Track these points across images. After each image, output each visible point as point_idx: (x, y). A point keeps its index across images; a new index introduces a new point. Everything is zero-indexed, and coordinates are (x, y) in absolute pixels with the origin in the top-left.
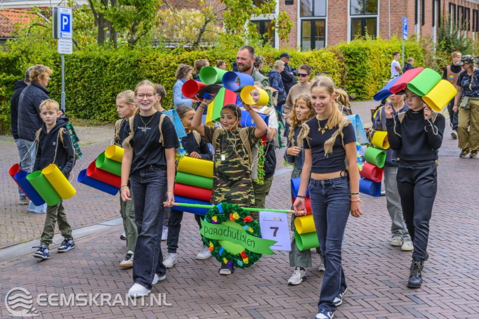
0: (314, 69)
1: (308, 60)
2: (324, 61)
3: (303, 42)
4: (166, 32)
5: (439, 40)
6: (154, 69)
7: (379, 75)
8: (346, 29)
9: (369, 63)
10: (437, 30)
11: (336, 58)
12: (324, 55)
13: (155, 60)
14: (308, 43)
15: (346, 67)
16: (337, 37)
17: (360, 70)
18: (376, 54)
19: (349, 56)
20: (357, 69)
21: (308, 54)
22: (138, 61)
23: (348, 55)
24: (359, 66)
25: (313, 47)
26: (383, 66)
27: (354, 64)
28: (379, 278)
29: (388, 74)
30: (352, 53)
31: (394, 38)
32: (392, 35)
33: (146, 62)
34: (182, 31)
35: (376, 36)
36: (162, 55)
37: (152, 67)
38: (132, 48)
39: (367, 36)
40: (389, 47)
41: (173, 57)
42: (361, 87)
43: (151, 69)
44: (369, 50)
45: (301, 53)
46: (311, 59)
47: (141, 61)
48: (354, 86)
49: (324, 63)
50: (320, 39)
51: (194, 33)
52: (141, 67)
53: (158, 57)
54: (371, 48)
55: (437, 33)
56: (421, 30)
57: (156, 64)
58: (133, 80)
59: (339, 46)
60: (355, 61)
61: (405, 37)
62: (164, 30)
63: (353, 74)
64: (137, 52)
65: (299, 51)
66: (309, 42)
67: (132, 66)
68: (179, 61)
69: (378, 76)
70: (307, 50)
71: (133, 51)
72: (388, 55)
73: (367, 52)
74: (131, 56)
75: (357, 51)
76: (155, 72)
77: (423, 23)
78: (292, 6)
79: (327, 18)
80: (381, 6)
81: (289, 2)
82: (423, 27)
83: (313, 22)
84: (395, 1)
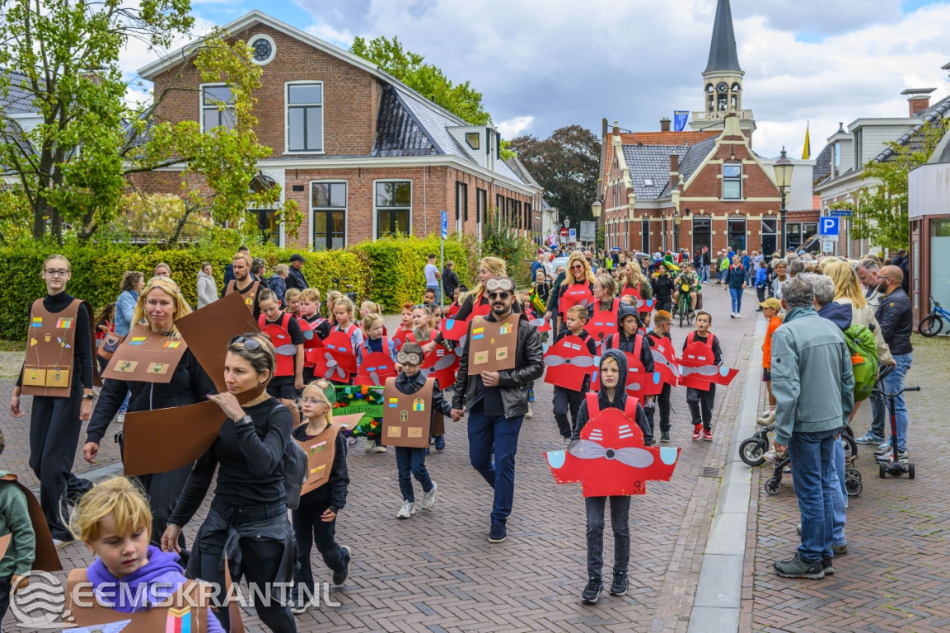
3: (317, 239)
4: (131, 224)
5: (485, 240)
6: (114, 273)
7: (413, 282)
8: (371, 224)
9: (400, 267)
10: (483, 227)
11: (359, 260)
12: (344, 256)
13: (115, 261)
14: (322, 240)
15: (371, 271)
16: (360, 233)
17: (389, 275)
18: (409, 257)
19: (375, 258)
20: (385, 275)
21: (323, 255)
22: (91, 262)
23: (373, 257)
24: (388, 271)
25: (329, 246)
26: (418, 270)
27: (381, 268)
28: (416, 550)
30: (379, 254)
31: (431, 236)
32: (428, 232)
33: (103, 264)
34: (154, 222)
35: (408, 233)
36: (126, 255)
37: (111, 270)
38: (84, 245)
39: (398, 233)
40: (426, 248)
41: (141, 258)
42: (390, 297)
43: (109, 273)
44: (400, 250)
45: (314, 255)
46: (327, 261)
47: (95, 262)
48: (381, 296)
49: (343, 266)
50: (338, 236)
51: (171, 225)
52: (96, 271)
53: (119, 257)
54: (402, 248)
55: (483, 230)
56: (463, 226)
57: (118, 266)
58: (84, 287)
59: (362, 245)
60: (383, 264)
61: (445, 236)
62: (129, 221)
63: (381, 281)
64: (90, 250)
65: (311, 251)
66: (324, 239)
67: (82, 268)
68: (150, 262)
69: (411, 283)
70: (322, 250)
71: (85, 249)
72: (423, 257)
73: (398, 253)
74: (81, 256)
75: (385, 251)
76: (116, 277)
77: (466, 218)
78: (302, 193)
79: (346, 210)
80: (414, 196)
81: (299, 188)
82: (466, 223)
83: (329, 214)
84: (432, 191)
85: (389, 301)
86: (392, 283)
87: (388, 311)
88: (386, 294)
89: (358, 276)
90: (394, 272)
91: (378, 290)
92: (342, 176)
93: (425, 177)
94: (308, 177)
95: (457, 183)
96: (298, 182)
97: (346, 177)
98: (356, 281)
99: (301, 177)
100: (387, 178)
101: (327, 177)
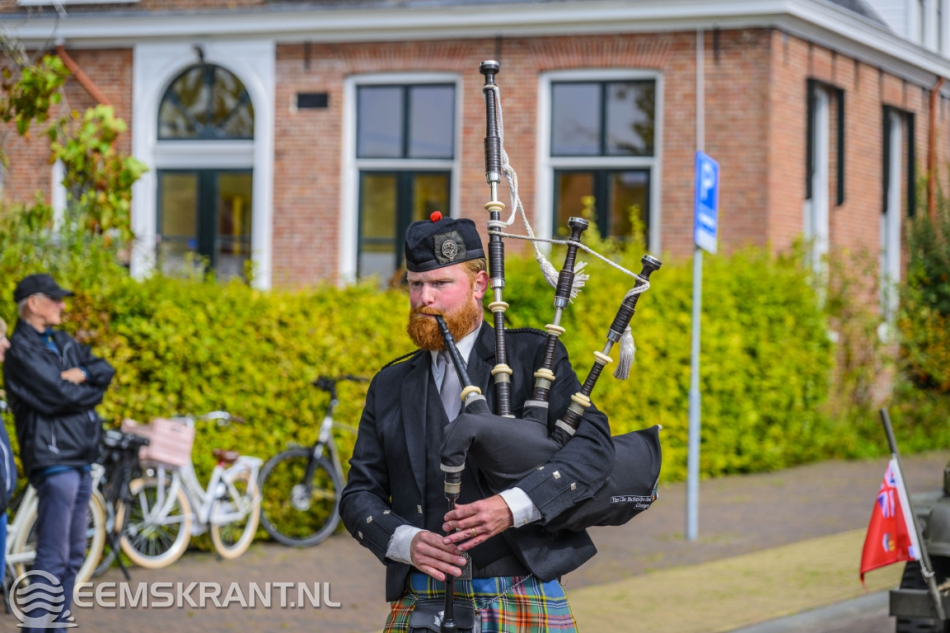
0: (312, 364)
1: (282, 324)
2: (368, 333)
3: (365, 257)
7: (632, 400)
10: (903, 227)
29: (674, 392)
46: (300, 318)
49: (363, 338)
56: (832, 223)
61: (707, 241)
66: (386, 260)
69: (624, 402)
72: (670, 315)
77: (840, 197)
78: (321, 116)
79: (457, 167)
80: (668, 123)
81: (314, 101)
82: (842, 213)
83: (403, 181)
84: (724, 107)
92: (445, 63)
93: (702, 62)
94: (341, 65)
95: (812, 84)
96: (312, 83)
97: (457, 64)
99: (322, 65)
100: (584, 67)
101: (398, 63)
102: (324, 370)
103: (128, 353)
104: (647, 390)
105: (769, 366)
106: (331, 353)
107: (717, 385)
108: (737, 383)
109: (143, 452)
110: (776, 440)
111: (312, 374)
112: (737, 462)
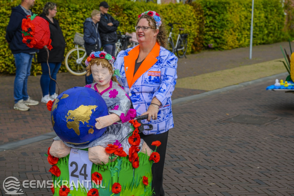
1: (161, 11)
9: (228, 16)
11: (194, 10)
17: (219, 22)
19: (210, 9)
20: (216, 21)
23: (208, 8)
24: (218, 19)
26: (243, 19)
27: (213, 16)
29: (248, 26)
30: (212, 6)
42: (219, 38)
44: (229, 4)
46: (165, 10)
49: (179, 14)
54: (231, 2)
60: (215, 14)
63: (213, 26)
72: (248, 9)
73: (227, 6)
75: (217, 4)
85: (218, 40)
86: (221, 28)
87: (217, 48)
88: (216, 35)
89: (193, 22)
90: (223, 20)
91: (211, 33)
98: (190, 25)
102: (170, 21)
103: (127, 18)
104: (243, 26)
105: (270, 21)
106: (172, 18)
107: (258, 25)
108: (263, 24)
109: (130, 39)
110: (272, 37)
111: (168, 23)
112: (262, 42)
